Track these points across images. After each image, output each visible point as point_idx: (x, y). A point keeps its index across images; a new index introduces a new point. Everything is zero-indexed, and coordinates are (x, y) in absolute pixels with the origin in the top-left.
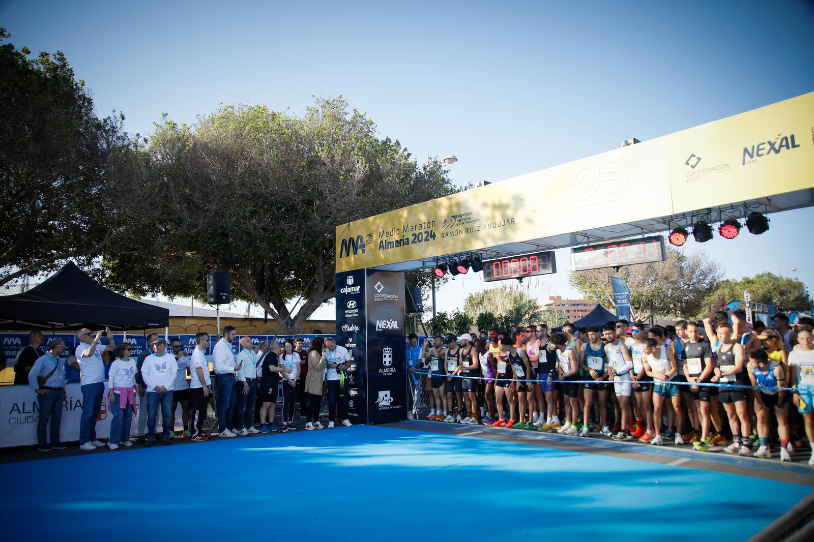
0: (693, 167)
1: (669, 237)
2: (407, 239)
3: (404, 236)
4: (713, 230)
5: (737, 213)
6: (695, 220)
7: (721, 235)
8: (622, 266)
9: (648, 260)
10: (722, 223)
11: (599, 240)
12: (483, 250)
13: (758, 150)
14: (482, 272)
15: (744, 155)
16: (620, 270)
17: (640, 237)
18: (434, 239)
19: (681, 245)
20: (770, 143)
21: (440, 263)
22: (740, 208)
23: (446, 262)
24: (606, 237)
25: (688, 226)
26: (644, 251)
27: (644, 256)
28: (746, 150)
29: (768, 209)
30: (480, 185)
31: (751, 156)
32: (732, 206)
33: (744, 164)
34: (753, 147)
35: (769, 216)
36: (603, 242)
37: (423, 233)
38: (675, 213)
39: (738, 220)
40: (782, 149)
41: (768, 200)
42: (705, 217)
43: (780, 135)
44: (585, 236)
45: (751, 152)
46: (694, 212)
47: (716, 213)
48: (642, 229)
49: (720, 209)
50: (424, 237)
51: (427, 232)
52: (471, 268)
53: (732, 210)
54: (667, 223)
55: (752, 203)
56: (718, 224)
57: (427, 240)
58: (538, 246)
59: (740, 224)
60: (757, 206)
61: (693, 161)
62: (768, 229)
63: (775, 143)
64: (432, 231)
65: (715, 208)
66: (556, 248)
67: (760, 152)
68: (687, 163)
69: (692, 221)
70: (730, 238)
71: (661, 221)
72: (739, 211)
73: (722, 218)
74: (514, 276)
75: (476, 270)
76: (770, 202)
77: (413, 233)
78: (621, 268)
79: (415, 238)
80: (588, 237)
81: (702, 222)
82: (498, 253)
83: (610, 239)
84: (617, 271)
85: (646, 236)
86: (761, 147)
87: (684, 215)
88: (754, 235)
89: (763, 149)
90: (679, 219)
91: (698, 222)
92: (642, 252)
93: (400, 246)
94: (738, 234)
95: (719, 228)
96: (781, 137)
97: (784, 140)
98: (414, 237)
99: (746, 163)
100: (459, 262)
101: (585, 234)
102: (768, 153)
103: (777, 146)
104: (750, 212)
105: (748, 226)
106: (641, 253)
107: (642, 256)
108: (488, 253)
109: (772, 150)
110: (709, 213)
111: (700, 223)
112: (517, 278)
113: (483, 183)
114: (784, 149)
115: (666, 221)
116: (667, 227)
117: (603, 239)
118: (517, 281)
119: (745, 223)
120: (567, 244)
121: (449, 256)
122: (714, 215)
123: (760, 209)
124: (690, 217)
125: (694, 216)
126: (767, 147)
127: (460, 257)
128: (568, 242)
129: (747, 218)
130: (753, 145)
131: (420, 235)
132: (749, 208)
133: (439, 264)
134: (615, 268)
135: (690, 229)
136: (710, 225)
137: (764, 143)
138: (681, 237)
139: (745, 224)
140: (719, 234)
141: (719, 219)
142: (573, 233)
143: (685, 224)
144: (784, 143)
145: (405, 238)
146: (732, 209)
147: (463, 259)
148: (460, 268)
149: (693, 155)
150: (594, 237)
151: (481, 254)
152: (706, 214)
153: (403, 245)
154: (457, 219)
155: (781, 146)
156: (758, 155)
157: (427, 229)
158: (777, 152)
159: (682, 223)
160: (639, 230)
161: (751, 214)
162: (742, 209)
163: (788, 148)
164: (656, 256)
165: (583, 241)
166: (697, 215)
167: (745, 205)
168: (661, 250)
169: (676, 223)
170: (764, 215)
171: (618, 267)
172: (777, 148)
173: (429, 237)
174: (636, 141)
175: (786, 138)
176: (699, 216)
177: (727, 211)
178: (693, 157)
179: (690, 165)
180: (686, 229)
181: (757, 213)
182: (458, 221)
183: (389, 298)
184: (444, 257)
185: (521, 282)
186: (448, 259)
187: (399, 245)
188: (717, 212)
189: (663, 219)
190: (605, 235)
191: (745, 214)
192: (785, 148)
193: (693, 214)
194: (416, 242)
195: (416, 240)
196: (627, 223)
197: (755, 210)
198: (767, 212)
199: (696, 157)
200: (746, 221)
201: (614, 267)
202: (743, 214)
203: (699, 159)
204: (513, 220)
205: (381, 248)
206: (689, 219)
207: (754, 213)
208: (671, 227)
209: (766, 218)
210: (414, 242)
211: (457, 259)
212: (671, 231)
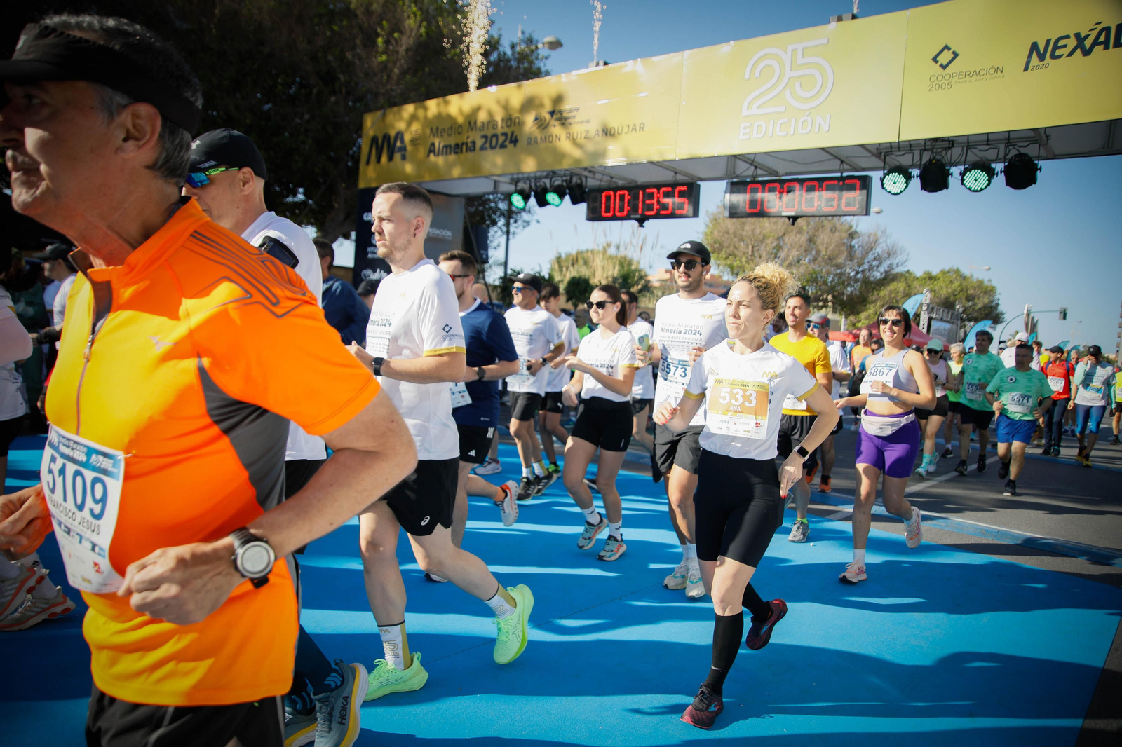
0: (944, 67)
1: (882, 180)
2: (474, 143)
3: (468, 138)
4: (952, 174)
5: (991, 154)
6: (926, 157)
7: (963, 184)
8: (801, 217)
9: (843, 212)
10: (966, 166)
11: (771, 175)
12: (590, 172)
13: (1056, 47)
14: (583, 207)
15: (1030, 56)
16: (796, 223)
17: (839, 175)
18: (515, 145)
19: (900, 193)
20: (1077, 35)
21: (521, 185)
22: (1000, 145)
23: (531, 187)
24: (781, 171)
25: (913, 166)
26: (840, 199)
27: (839, 205)
28: (1034, 46)
29: (1043, 153)
30: (597, 65)
31: (1042, 57)
32: (988, 140)
33: (1026, 69)
34: (1048, 42)
35: (1040, 163)
36: (777, 178)
37: (499, 134)
38: (901, 139)
39: (993, 165)
40: (1097, 48)
41: (1047, 136)
42: (944, 153)
43: (1100, 23)
44: (752, 164)
45: (1042, 51)
46: (927, 144)
47: (960, 149)
48: (842, 162)
49: (968, 143)
50: (501, 139)
51: (505, 134)
52: (567, 198)
53: (987, 147)
54: (883, 157)
55: (1020, 138)
56: (962, 168)
57: (503, 146)
58: (676, 173)
59: (994, 170)
60: (1026, 144)
61: (945, 57)
62: (1035, 184)
63: (1087, 36)
64: (512, 133)
65: (960, 140)
66: (702, 180)
67: (1058, 52)
68: (935, 60)
69: (921, 160)
70: (974, 191)
71: (875, 151)
72: (997, 150)
73: (967, 160)
74: (632, 216)
75: (575, 201)
76: (1048, 140)
77: (483, 133)
78: (799, 220)
79: (486, 142)
80: (756, 167)
81: (938, 161)
82: (612, 178)
83: (787, 174)
84: (793, 224)
85: (845, 174)
86: (1061, 43)
87: (910, 146)
88: (1012, 190)
89: (1065, 46)
90: (902, 153)
91: (930, 161)
92: (836, 200)
93: (462, 152)
94: (988, 185)
95: (960, 174)
96: (1099, 27)
97: (1104, 33)
98: (483, 140)
99: (1030, 68)
100: (551, 186)
101: (750, 160)
102: (1070, 54)
103: (1088, 43)
104: (1013, 152)
105: (1005, 175)
106: (833, 199)
107: (835, 203)
108: (597, 176)
109: (1079, 50)
110: (949, 148)
111: (934, 161)
112: (637, 220)
113: (601, 63)
114: (1099, 49)
115: (881, 153)
116: (881, 164)
117: (776, 174)
118: (636, 223)
119: (1003, 170)
120: (719, 175)
121: (536, 179)
122: (956, 152)
123: (1031, 151)
124: (919, 151)
125: (925, 150)
126: (1072, 43)
127: (553, 180)
128: (722, 173)
129: (1006, 164)
130: (1048, 38)
131: (494, 140)
132: (1015, 147)
133: (518, 188)
134: (791, 220)
135: (916, 172)
136: (947, 168)
137: (1067, 37)
138: (901, 180)
139: (1001, 172)
140: (960, 182)
141: (963, 159)
142: (735, 156)
143: (910, 163)
144: (1102, 39)
145: (470, 140)
146: (987, 144)
147: (557, 183)
148: (551, 197)
149: (947, 48)
150: (764, 168)
151: (586, 177)
152: (945, 149)
153: (466, 151)
154: (555, 116)
155: (1095, 43)
156: (1053, 57)
157: (506, 130)
158: (1086, 53)
159: (905, 160)
160: (836, 164)
161: (1015, 156)
162: (1002, 147)
163: (1107, 47)
164: (857, 206)
165: (745, 174)
166: (932, 149)
167: (1009, 139)
168: (865, 198)
169: (897, 158)
170: (1036, 162)
171: (794, 219)
172: (1088, 48)
173: (507, 143)
174: (854, 17)
175: (1108, 29)
176: (935, 150)
177: (978, 147)
178: (946, 51)
179: (939, 63)
180: (910, 170)
181: (1025, 155)
182: (556, 120)
183: (438, 235)
184: (529, 179)
185: (641, 225)
186: (533, 181)
187: (459, 150)
188: (963, 147)
189: (877, 149)
190: (781, 167)
191: (1006, 155)
192: (1102, 46)
193: (925, 146)
194: (486, 149)
195: (488, 145)
196: (823, 149)
197: (1023, 151)
198: (1040, 158)
199: (951, 51)
200: (1005, 167)
201: (789, 217)
202: (1002, 155)
203: (956, 55)
204: (642, 126)
205: (432, 156)
206: (917, 153)
207: (1020, 155)
208: (886, 166)
209: (1036, 165)
210: (482, 148)
211: (547, 182)
212: (886, 172)
